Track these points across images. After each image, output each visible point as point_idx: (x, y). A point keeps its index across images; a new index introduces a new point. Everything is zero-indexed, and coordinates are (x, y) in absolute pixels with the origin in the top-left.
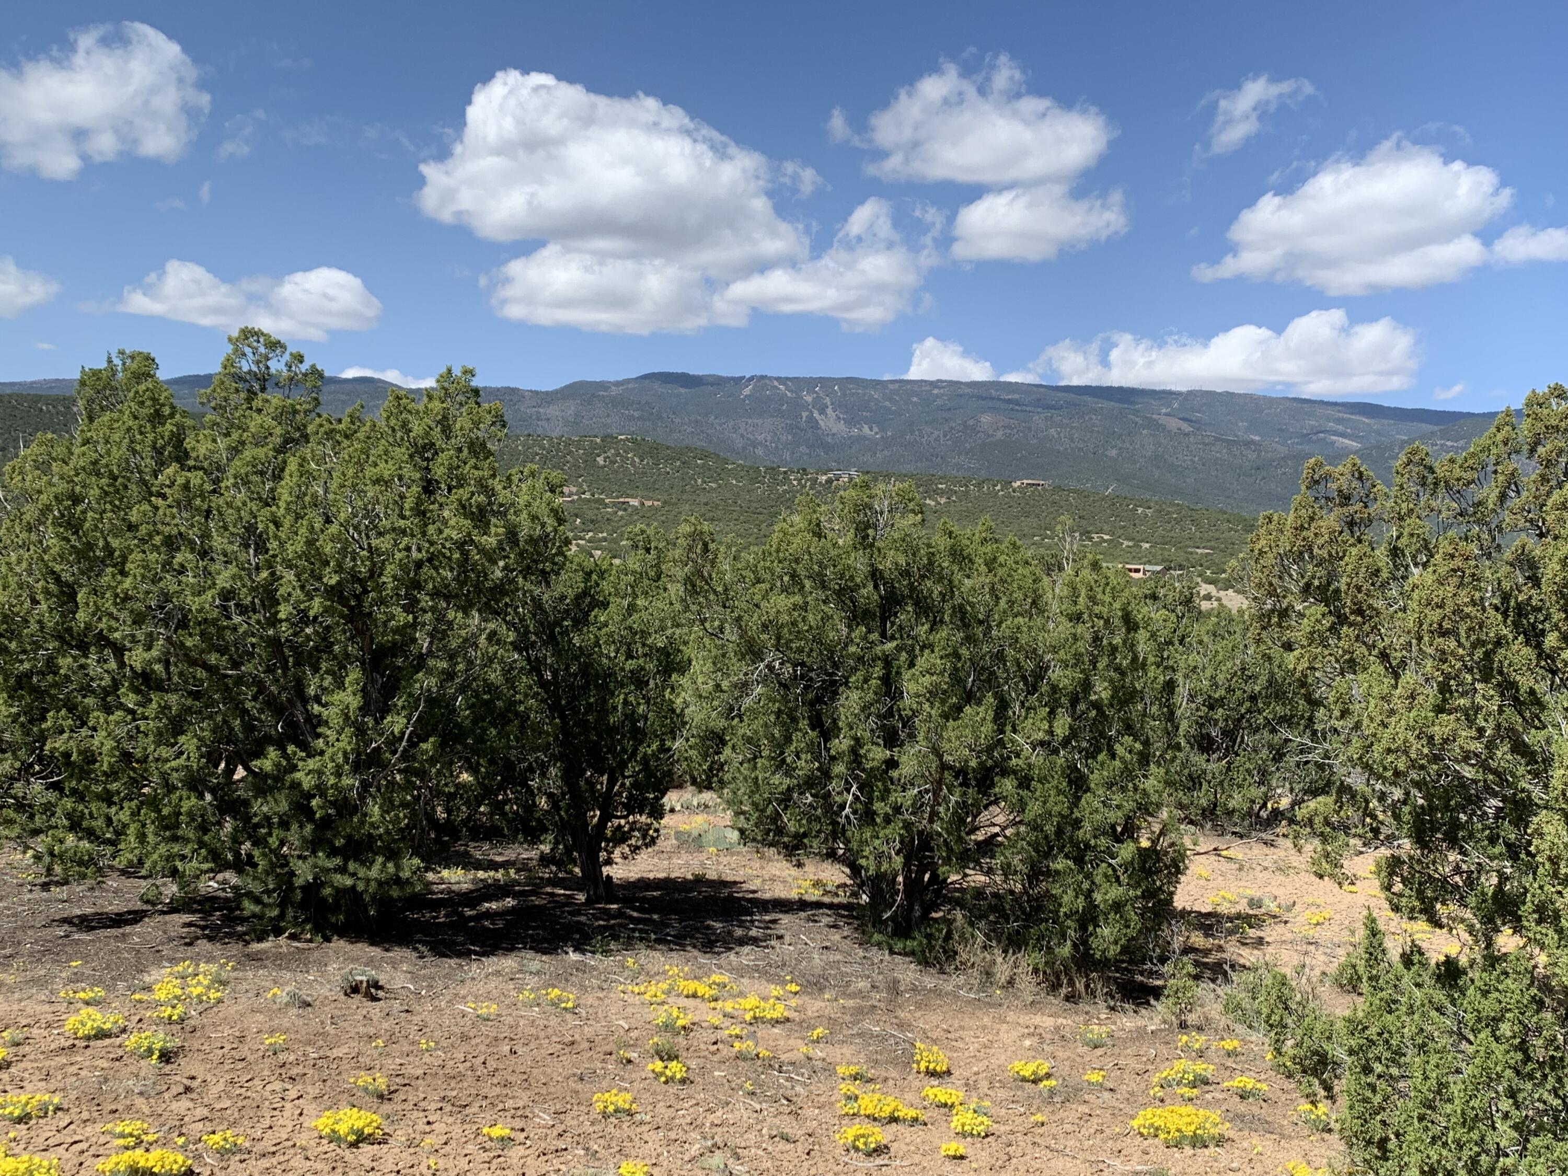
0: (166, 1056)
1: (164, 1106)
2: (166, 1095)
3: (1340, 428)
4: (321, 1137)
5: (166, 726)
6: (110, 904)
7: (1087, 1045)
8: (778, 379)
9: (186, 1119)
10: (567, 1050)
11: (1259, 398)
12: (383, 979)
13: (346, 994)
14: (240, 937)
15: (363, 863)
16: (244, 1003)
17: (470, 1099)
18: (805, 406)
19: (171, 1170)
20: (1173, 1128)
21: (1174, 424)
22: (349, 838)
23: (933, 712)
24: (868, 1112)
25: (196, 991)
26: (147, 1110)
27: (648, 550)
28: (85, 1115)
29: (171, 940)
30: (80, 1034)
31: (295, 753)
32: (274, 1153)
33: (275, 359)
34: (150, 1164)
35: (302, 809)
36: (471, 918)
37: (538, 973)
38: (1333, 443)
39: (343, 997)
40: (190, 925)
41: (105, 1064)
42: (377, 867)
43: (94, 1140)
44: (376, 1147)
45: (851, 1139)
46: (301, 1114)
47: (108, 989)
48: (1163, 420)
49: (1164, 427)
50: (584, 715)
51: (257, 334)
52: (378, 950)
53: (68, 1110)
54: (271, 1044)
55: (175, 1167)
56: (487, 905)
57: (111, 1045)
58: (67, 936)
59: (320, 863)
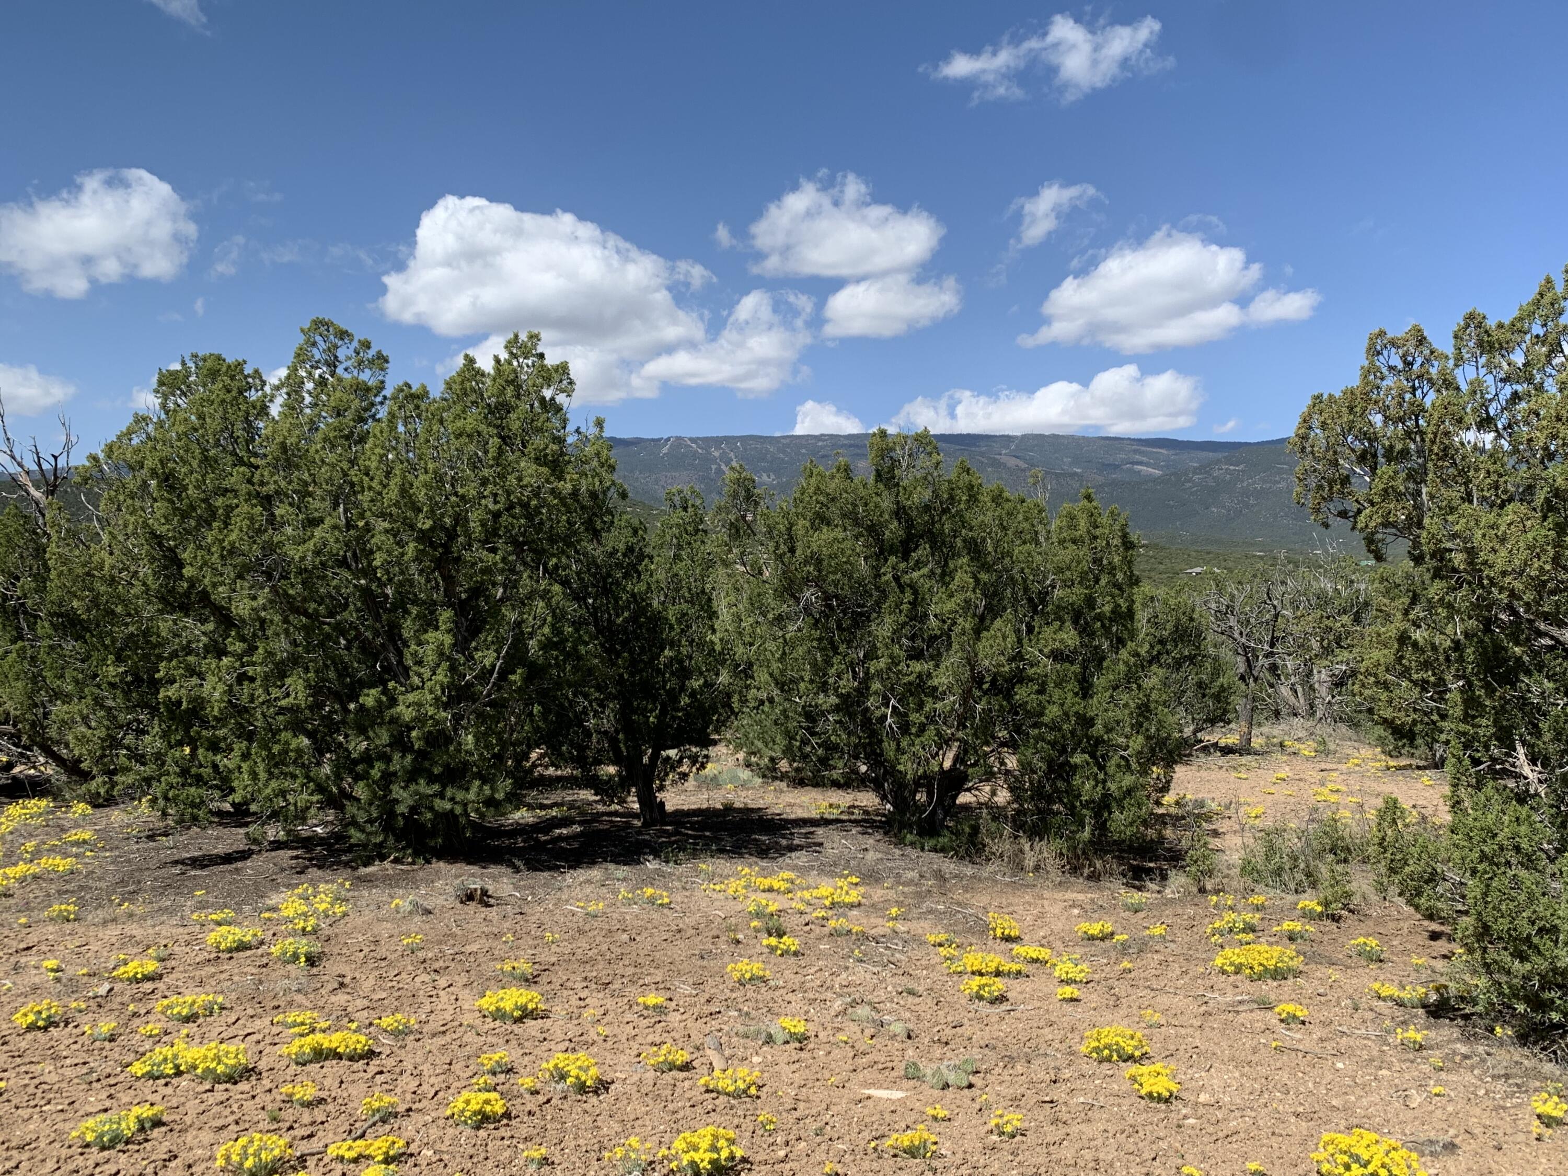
0: (312, 961)
1: (324, 1000)
2: (323, 991)
3: (1145, 459)
4: (484, 1016)
5: (272, 671)
6: (216, 848)
7: (1129, 910)
8: (691, 439)
9: (349, 1009)
10: (678, 936)
11: (1079, 438)
12: (491, 889)
13: (462, 902)
14: (346, 864)
15: (460, 787)
16: (368, 915)
17: (610, 978)
18: (714, 460)
19: (355, 1049)
20: (1255, 963)
21: (1012, 462)
22: (447, 766)
23: (967, 626)
24: (975, 968)
25: (322, 907)
26: (308, 1004)
27: (685, 509)
28: (250, 1012)
29: (283, 870)
30: (222, 947)
31: (395, 689)
32: (444, 1032)
33: (344, 347)
34: (334, 1045)
35: (400, 742)
36: (547, 842)
37: (624, 879)
38: (1139, 472)
39: (459, 906)
40: (297, 857)
41: (254, 971)
42: (474, 789)
43: (267, 1031)
44: (540, 1021)
45: (975, 989)
46: (457, 1000)
47: (238, 911)
48: (1004, 459)
49: (1005, 465)
50: (639, 655)
51: (327, 324)
52: (476, 868)
53: (232, 1008)
54: (408, 944)
55: (359, 1046)
56: (558, 831)
57: (253, 955)
58: (183, 874)
59: (422, 790)
